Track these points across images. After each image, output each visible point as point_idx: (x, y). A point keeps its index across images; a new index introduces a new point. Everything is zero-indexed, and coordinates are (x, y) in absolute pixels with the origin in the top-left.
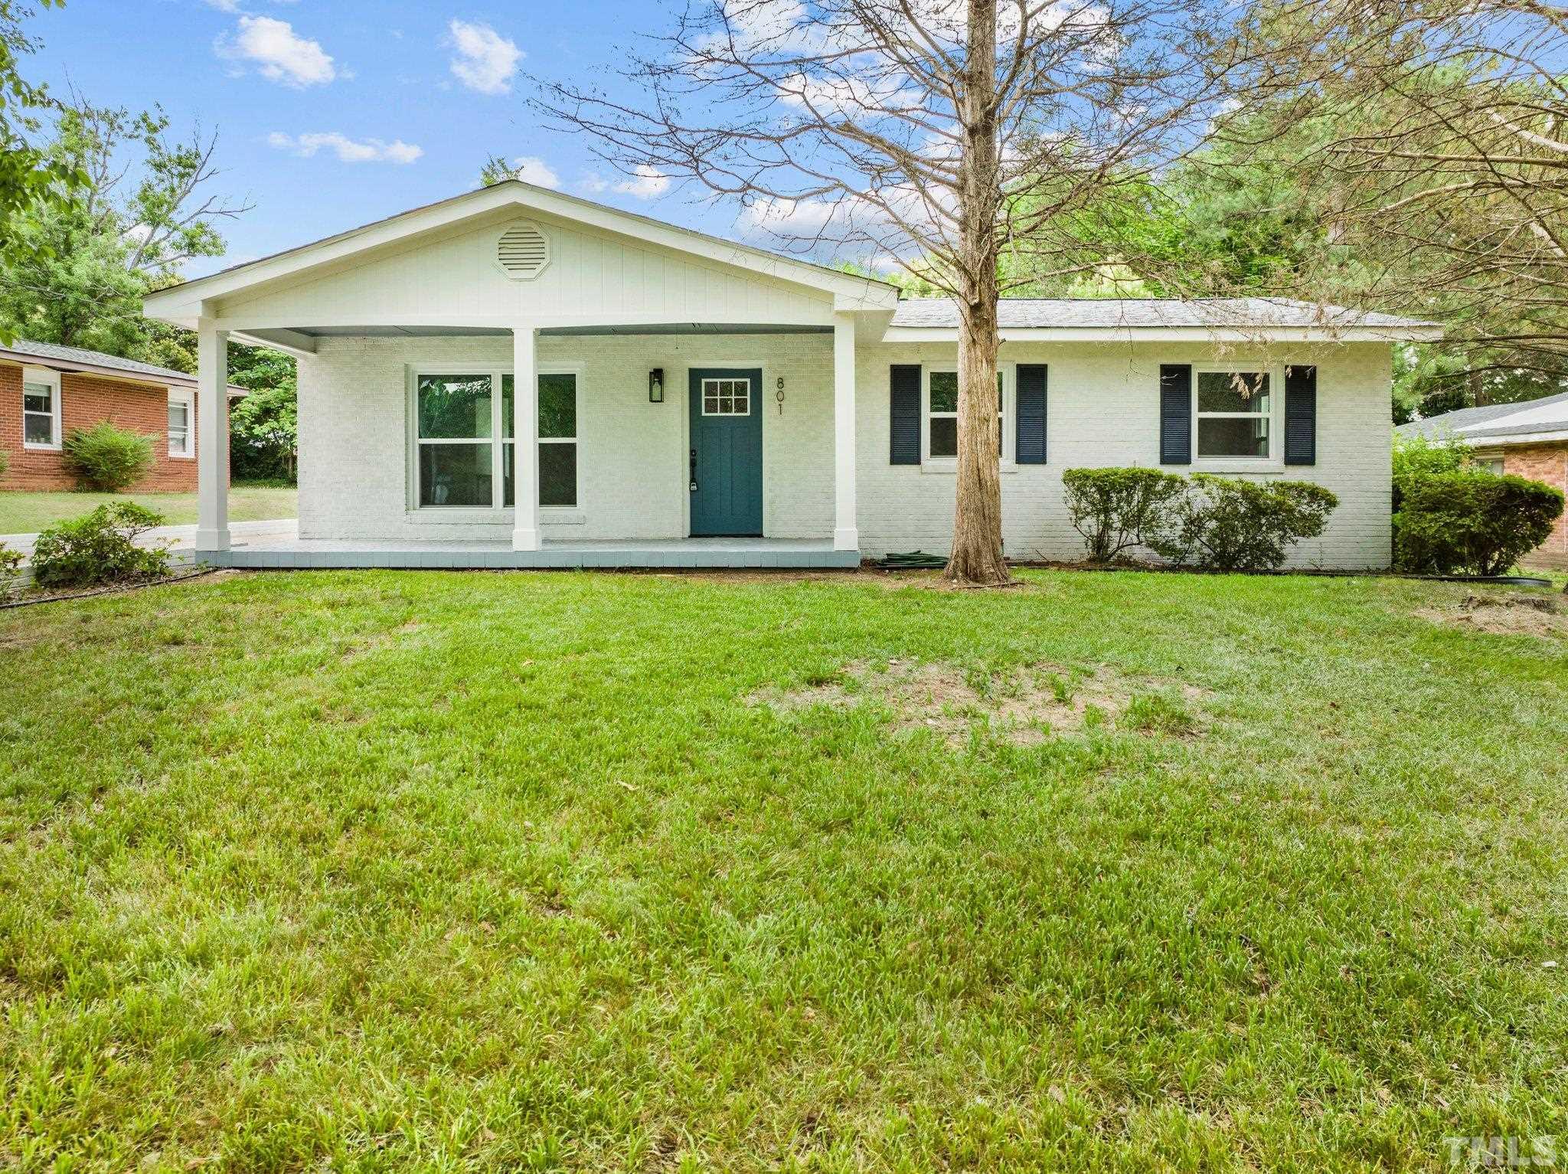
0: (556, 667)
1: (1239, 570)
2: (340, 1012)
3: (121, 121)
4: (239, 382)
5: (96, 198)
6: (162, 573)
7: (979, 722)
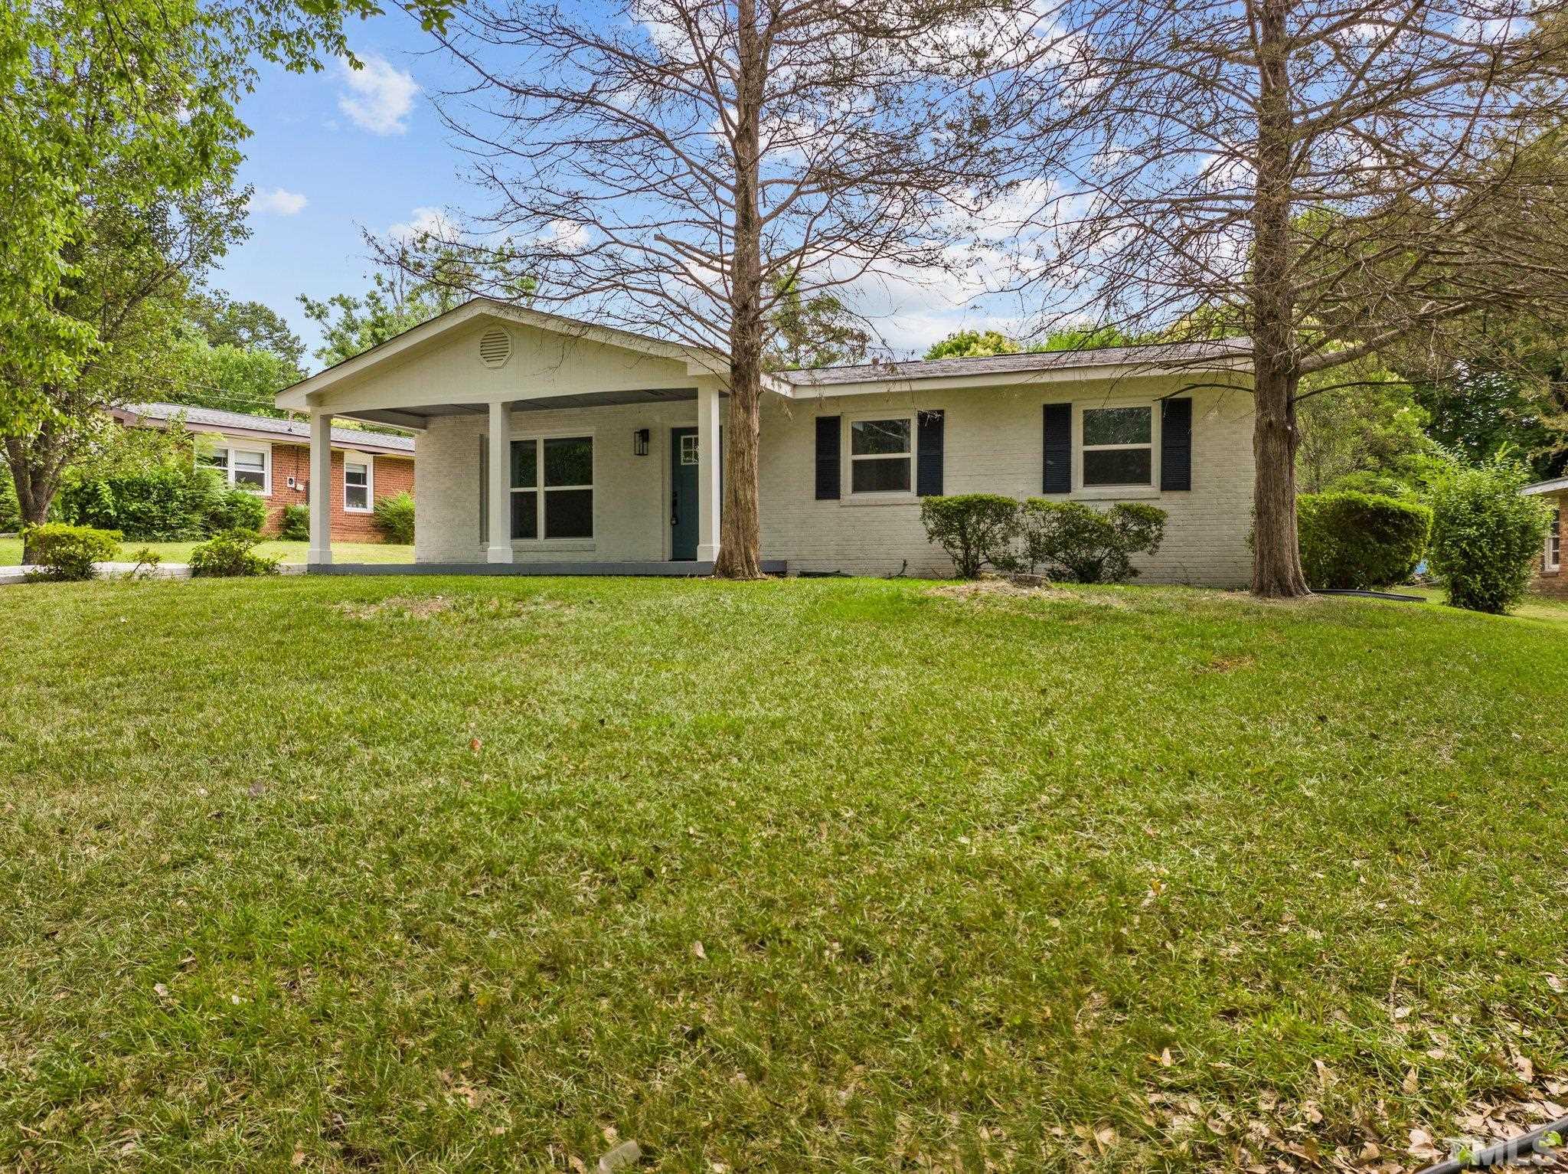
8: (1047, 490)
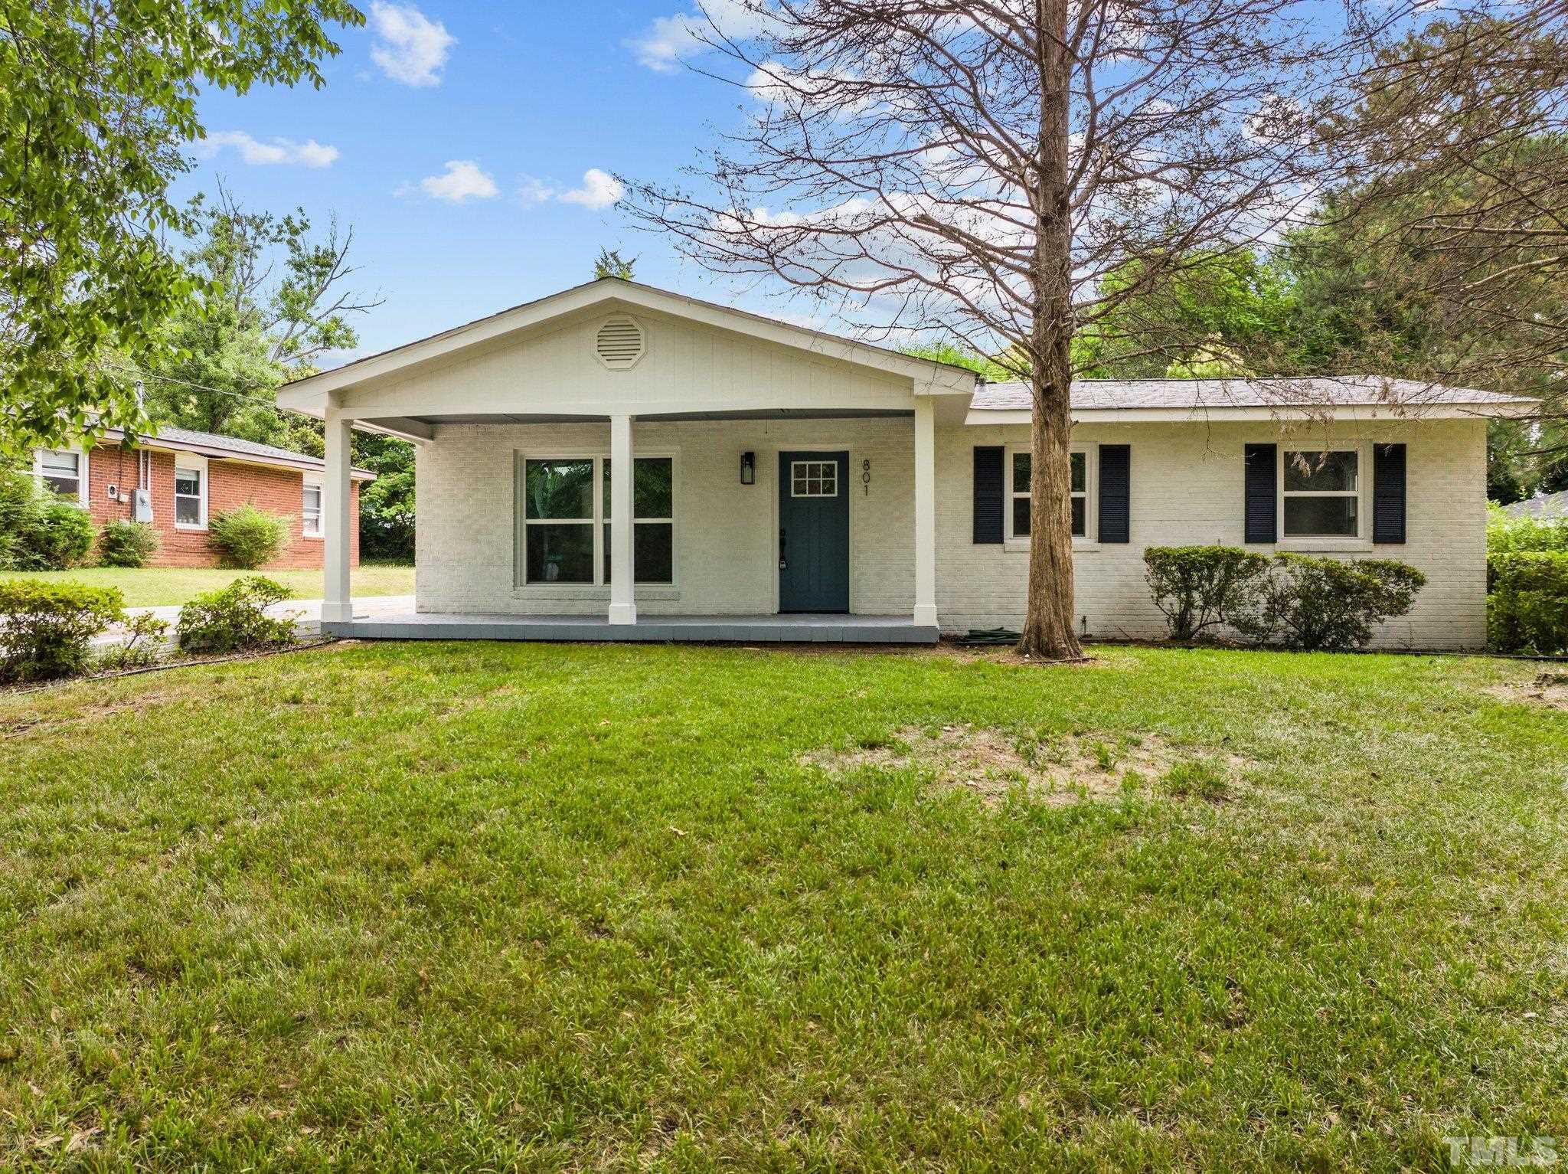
0: (631, 727)
1: (1325, 649)
2: (405, 1007)
3: (266, 225)
4: (370, 467)
5: (242, 297)
6: (291, 642)
7: (1018, 785)
8: (1249, 539)
